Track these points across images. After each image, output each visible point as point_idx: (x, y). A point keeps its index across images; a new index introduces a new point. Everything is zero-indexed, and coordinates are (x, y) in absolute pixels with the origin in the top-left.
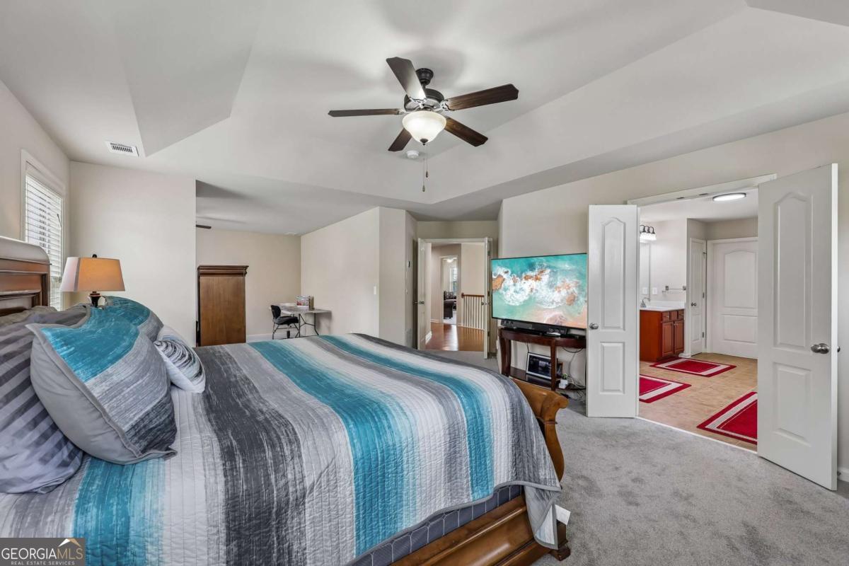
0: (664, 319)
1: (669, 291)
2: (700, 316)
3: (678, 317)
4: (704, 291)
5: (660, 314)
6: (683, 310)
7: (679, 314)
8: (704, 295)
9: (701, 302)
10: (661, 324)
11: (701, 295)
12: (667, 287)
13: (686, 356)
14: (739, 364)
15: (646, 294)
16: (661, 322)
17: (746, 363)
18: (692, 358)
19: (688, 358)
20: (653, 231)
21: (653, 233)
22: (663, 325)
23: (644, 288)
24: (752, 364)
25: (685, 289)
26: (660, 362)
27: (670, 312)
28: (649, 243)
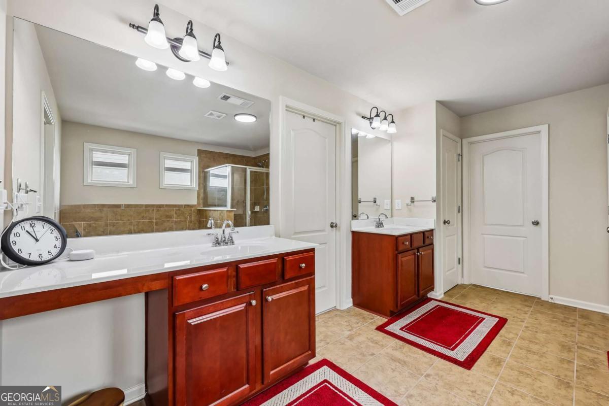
0: (401, 248)
1: (415, 202)
2: (455, 236)
3: (424, 242)
4: (460, 204)
5: (396, 239)
6: (432, 230)
7: (426, 237)
8: (460, 210)
9: (455, 218)
10: (397, 256)
11: (456, 210)
12: (412, 199)
13: (438, 293)
14: (509, 312)
15: (388, 207)
16: (396, 252)
17: (519, 307)
18: (446, 300)
19: (439, 299)
20: (393, 119)
21: (393, 122)
22: (400, 256)
23: (386, 201)
24: (527, 309)
25: (435, 201)
26: (395, 316)
27: (411, 235)
28: (391, 139)
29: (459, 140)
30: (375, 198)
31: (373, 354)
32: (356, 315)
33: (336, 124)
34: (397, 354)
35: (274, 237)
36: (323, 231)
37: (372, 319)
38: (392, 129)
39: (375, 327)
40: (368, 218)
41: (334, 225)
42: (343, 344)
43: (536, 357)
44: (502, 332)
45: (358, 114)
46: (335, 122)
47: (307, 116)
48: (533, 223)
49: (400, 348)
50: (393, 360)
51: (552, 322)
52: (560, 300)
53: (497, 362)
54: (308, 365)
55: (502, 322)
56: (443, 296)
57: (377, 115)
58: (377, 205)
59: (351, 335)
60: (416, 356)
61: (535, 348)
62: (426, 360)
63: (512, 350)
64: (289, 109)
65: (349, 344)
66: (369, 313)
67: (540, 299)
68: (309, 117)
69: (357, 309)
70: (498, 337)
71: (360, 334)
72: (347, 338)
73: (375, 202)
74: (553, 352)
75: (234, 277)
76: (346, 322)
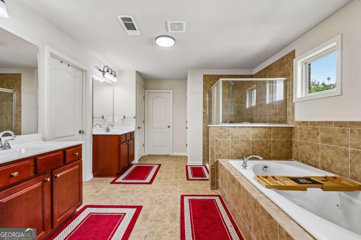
0: (122, 141)
1: (126, 119)
2: (142, 134)
3: (131, 138)
4: (144, 120)
5: (119, 137)
6: (133, 132)
7: (132, 135)
8: (144, 122)
9: (142, 126)
10: (120, 145)
11: (142, 122)
12: (124, 117)
13: (136, 161)
14: (162, 162)
15: (111, 121)
16: (120, 143)
17: (164, 159)
18: (139, 163)
19: (136, 163)
20: (115, 74)
21: (115, 76)
22: (121, 145)
23: (110, 117)
24: (166, 159)
25: (135, 118)
26: (118, 175)
27: (126, 134)
28: (113, 84)
29: (144, 90)
30: (103, 116)
31: (112, 194)
32: (96, 181)
33: (83, 71)
34: (124, 189)
35: (42, 141)
36: (75, 135)
37: (106, 180)
38: (115, 80)
39: (110, 183)
40: (101, 127)
41: (82, 131)
42: (94, 196)
43: (170, 173)
44: (160, 169)
45: (97, 68)
46: (83, 69)
47: (64, 62)
48: (168, 127)
49: (124, 187)
50: (122, 192)
51: (173, 161)
52: (175, 154)
53: (160, 178)
54: (76, 212)
55: (160, 165)
56: (137, 162)
57: (108, 71)
58: (104, 120)
59: (97, 190)
60: (131, 187)
61: (169, 171)
62: (136, 187)
63: (164, 173)
64: (52, 55)
65: (97, 194)
66: (104, 178)
67: (170, 155)
68: (65, 63)
69: (96, 178)
70: (159, 171)
71: (102, 189)
72: (95, 192)
73: (103, 118)
74: (174, 170)
75: (33, 166)
76: (92, 186)
